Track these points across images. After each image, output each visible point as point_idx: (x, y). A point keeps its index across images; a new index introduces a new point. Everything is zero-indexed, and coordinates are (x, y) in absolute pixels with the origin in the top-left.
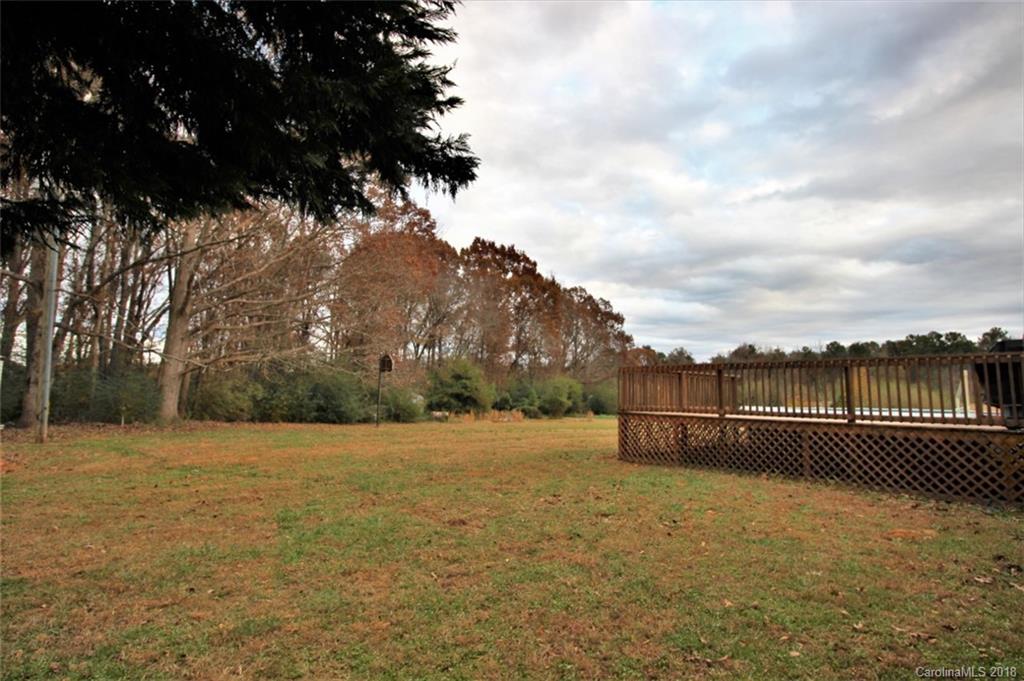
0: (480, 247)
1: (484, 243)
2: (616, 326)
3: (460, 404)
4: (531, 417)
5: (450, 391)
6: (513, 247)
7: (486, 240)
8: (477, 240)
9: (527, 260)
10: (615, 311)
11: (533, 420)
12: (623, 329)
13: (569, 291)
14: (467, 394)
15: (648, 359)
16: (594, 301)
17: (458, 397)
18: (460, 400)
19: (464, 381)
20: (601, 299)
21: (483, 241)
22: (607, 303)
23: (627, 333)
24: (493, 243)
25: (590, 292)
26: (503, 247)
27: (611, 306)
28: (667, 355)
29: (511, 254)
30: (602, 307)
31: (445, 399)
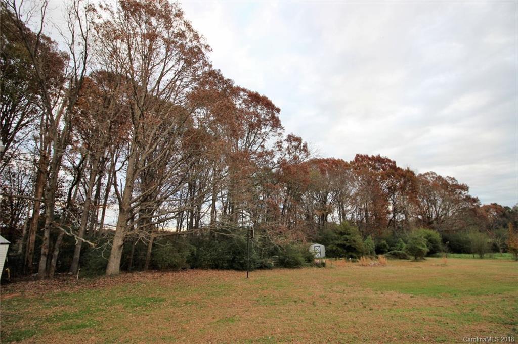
0: (360, 158)
1: (361, 156)
2: (463, 192)
3: (345, 251)
4: (400, 258)
5: (337, 242)
6: (379, 155)
7: (363, 154)
8: (358, 155)
9: (389, 161)
10: (460, 183)
11: (403, 260)
12: (469, 194)
13: (424, 175)
14: (348, 245)
15: (497, 211)
16: (443, 179)
17: (343, 246)
18: (345, 249)
19: (345, 236)
20: (448, 177)
21: (361, 155)
22: (453, 179)
23: (473, 196)
24: (367, 156)
25: (438, 173)
26: (373, 156)
27: (455, 180)
28: (512, 208)
29: (379, 159)
30: (450, 182)
31: (334, 248)
